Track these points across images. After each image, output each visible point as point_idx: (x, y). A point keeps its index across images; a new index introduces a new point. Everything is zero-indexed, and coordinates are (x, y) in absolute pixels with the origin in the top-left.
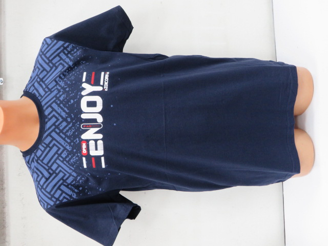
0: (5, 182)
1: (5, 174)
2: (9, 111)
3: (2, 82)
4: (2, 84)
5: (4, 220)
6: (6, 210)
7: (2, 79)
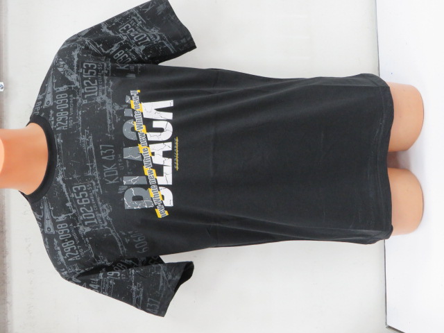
3: (2, 88)
4: (2, 90)
7: (2, 83)
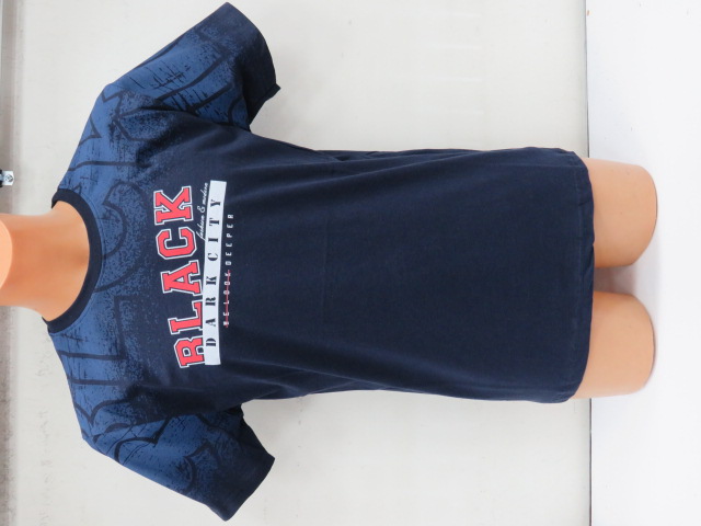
0: (11, 386)
1: (11, 370)
2: (23, 237)
5: (5, 466)
6: (11, 443)
